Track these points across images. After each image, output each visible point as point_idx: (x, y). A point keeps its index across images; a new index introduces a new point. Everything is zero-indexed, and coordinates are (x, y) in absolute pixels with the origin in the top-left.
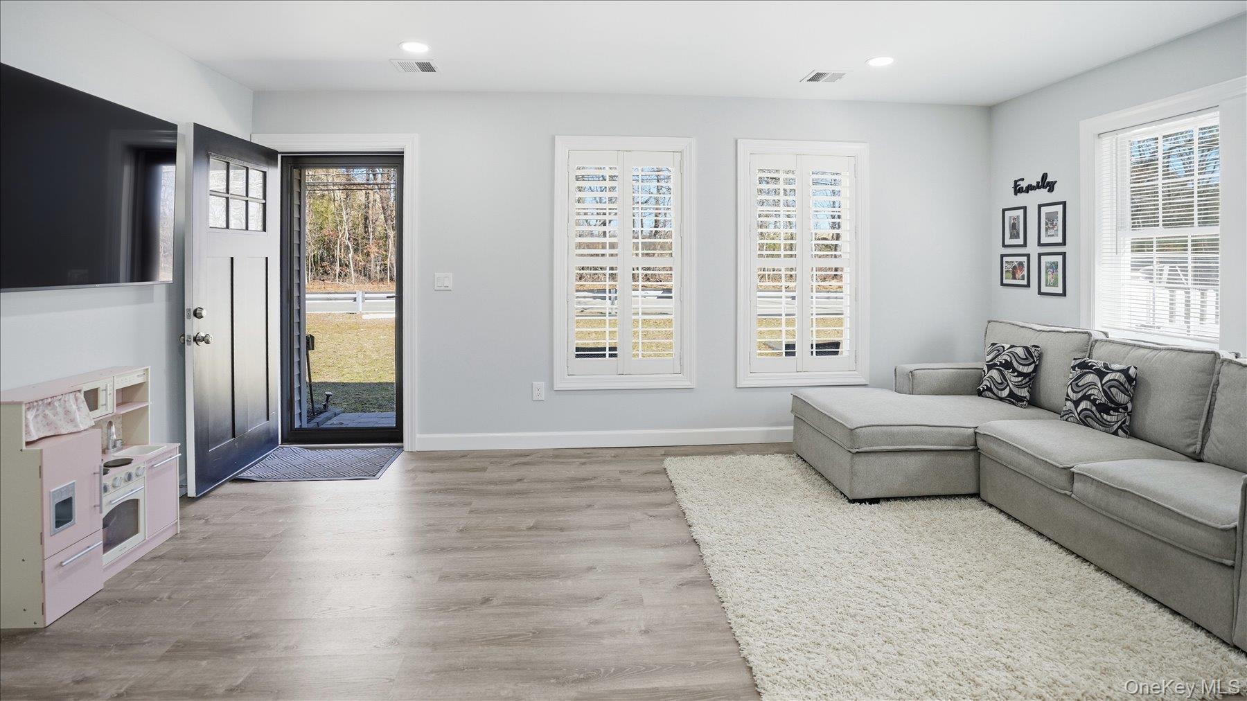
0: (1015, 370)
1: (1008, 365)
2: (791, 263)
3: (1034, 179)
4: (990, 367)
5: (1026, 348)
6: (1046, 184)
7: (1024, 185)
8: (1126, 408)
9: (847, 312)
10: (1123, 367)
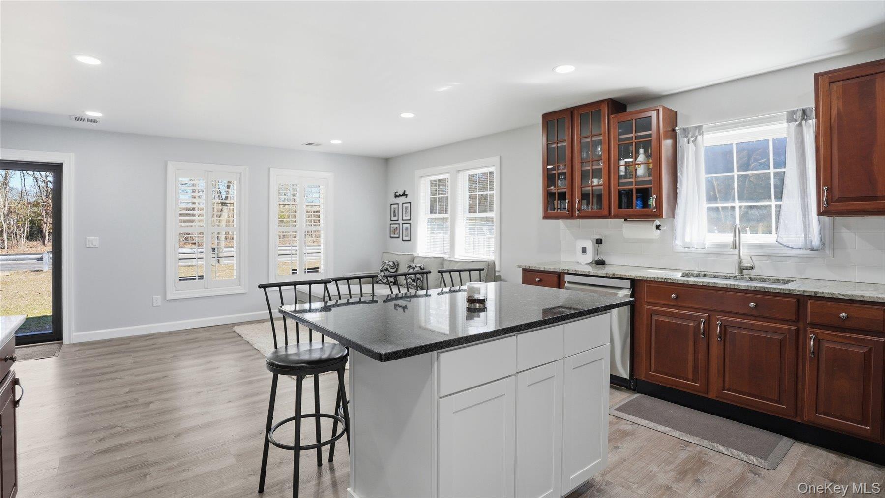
0: (389, 271)
1: (387, 270)
2: (295, 229)
3: (401, 193)
4: (381, 271)
5: (393, 262)
6: (405, 195)
7: (398, 194)
8: (420, 280)
9: (322, 251)
10: (419, 265)
